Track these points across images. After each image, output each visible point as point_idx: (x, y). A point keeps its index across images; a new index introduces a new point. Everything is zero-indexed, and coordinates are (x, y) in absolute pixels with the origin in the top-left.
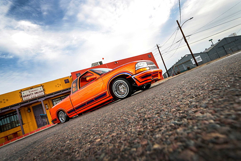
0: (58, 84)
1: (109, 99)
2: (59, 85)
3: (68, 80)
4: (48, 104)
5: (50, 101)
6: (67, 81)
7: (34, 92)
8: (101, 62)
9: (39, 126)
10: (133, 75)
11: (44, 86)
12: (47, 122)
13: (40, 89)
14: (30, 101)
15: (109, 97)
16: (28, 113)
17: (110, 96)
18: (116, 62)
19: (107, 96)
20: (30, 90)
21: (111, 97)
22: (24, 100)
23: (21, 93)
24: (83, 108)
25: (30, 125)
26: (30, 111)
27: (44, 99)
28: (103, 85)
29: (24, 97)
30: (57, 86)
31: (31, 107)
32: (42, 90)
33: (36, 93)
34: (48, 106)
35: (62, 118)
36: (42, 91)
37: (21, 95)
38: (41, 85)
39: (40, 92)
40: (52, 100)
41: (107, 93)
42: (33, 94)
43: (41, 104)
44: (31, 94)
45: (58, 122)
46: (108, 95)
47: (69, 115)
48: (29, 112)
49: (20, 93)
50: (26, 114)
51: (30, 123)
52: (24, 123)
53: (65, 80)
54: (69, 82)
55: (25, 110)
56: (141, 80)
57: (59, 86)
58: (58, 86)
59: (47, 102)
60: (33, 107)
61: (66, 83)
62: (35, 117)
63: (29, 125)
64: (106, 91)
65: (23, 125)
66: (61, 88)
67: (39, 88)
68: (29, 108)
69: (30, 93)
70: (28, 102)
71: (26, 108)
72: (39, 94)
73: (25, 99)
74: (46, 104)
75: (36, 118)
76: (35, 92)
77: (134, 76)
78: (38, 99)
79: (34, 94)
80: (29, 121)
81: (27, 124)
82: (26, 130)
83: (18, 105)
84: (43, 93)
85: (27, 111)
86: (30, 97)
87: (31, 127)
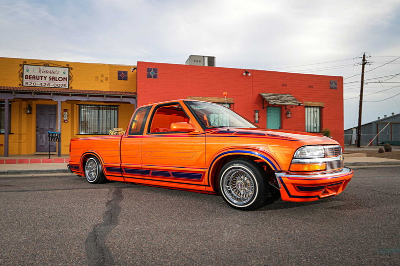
0: (102, 76)
1: (203, 188)
2: (104, 79)
3: (126, 73)
4: (70, 111)
5: (76, 107)
6: (122, 75)
7: (48, 75)
8: (213, 58)
9: (38, 148)
10: (281, 171)
11: (72, 69)
12: (57, 146)
13: (62, 73)
14: (35, 93)
15: (205, 186)
16: (25, 115)
17: (209, 186)
18: (247, 72)
19: (202, 181)
20: (41, 67)
21: (211, 189)
22: (24, 84)
23: (23, 67)
24: (142, 177)
25: (22, 141)
26: (31, 113)
27: (64, 99)
28: (202, 155)
29: (27, 77)
30: (100, 78)
31: (34, 104)
32: (66, 76)
33: (53, 78)
34: (68, 116)
35: (91, 173)
36: (66, 79)
37: (22, 71)
38: (67, 65)
39: (60, 79)
40: (80, 105)
41: (204, 175)
42: (45, 78)
43: (55, 107)
44: (42, 77)
45: (80, 174)
46: (205, 181)
47: (106, 174)
48: (27, 113)
49: (20, 65)
50: (20, 116)
51: (24, 138)
52: (11, 133)
53: (119, 73)
54: (126, 79)
55: (20, 106)
56: (294, 192)
57: (104, 81)
58: (102, 81)
59: (68, 106)
60: (38, 106)
61: (120, 78)
62: (37, 127)
63: (20, 139)
64: (203, 170)
65: (9, 136)
66: (105, 87)
67: (61, 70)
68: (29, 105)
69: (40, 75)
70: (31, 93)
71: (24, 105)
72: (57, 83)
73: (27, 82)
74: (66, 110)
75: (37, 131)
76: (52, 75)
77: (282, 175)
78: (54, 94)
79: (48, 79)
80: (22, 133)
81: (17, 137)
82: (13, 147)
83: (11, 92)
84: (66, 83)
85: (24, 109)
86: (38, 83)
87: (24, 146)
